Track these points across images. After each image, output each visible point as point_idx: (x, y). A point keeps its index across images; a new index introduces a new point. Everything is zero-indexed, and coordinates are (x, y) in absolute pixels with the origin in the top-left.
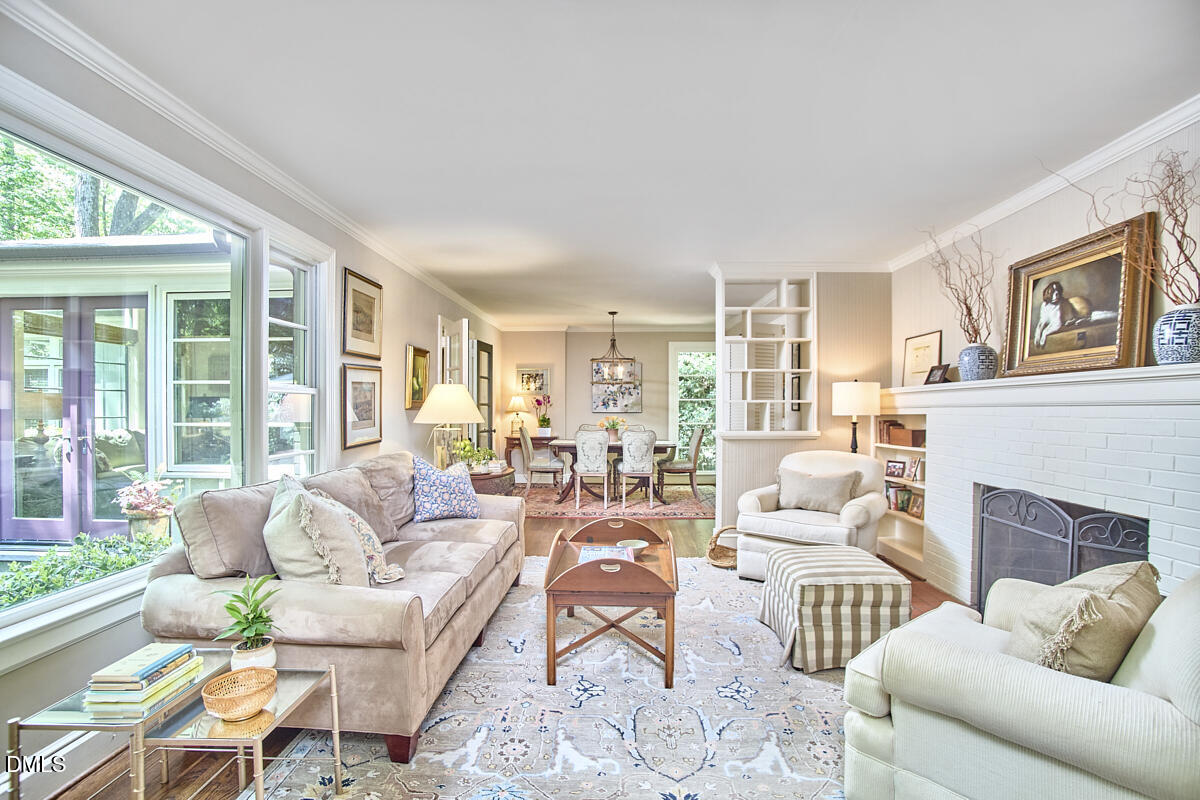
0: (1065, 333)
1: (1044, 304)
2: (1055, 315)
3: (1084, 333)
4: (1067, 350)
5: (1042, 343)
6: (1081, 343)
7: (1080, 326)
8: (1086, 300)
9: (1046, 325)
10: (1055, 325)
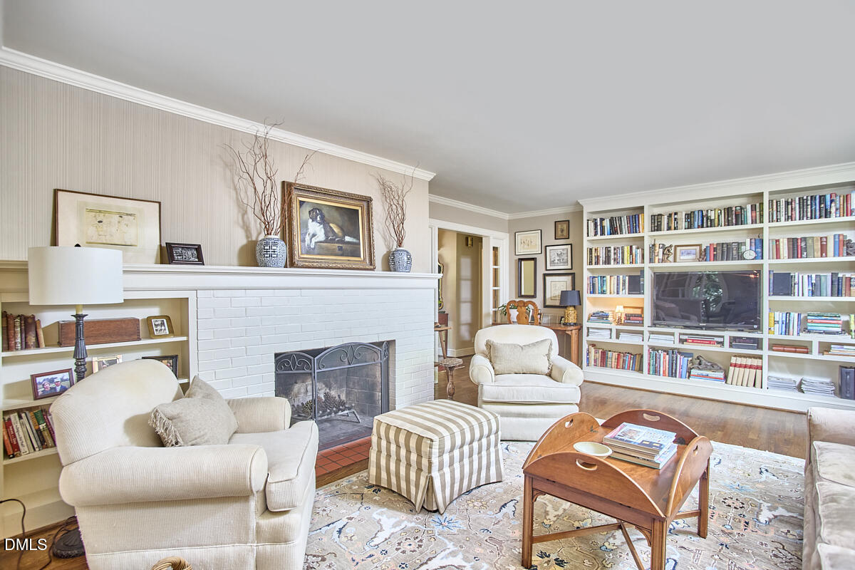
0: (329, 244)
1: (310, 220)
2: (321, 230)
3: (341, 247)
4: (331, 255)
5: (312, 246)
6: (340, 252)
7: (338, 242)
8: (341, 228)
9: (314, 235)
10: (321, 236)
